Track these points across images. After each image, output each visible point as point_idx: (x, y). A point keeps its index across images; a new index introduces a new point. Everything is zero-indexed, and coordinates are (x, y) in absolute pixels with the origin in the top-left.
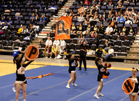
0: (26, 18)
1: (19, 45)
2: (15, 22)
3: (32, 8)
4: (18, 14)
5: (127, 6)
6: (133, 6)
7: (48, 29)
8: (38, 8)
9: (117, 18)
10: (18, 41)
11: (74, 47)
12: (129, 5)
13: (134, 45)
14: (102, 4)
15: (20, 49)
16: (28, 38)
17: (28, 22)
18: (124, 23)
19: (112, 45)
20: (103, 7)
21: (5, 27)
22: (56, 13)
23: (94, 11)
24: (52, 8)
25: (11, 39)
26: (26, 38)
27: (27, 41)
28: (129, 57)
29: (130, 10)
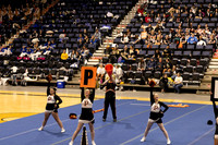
0: (73, 40)
1: (64, 73)
2: (60, 45)
3: (80, 28)
4: (62, 36)
5: (199, 23)
6: (207, 22)
7: (100, 53)
8: (88, 28)
9: (187, 38)
10: (63, 68)
11: (133, 76)
12: (201, 21)
13: (209, 72)
14: (167, 21)
15: (66, 78)
16: (75, 65)
17: (75, 45)
18: (195, 44)
19: (180, 72)
20: (168, 25)
21: (47, 52)
22: (109, 33)
23: (157, 30)
24: (105, 27)
25: (55, 66)
26: (73, 65)
27: (75, 68)
28: (202, 87)
29: (203, 28)
